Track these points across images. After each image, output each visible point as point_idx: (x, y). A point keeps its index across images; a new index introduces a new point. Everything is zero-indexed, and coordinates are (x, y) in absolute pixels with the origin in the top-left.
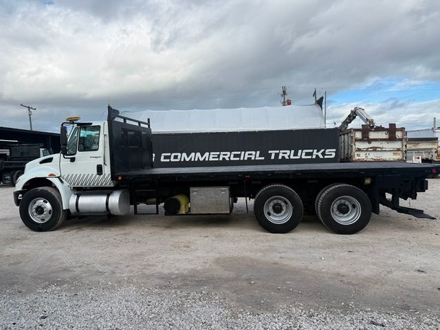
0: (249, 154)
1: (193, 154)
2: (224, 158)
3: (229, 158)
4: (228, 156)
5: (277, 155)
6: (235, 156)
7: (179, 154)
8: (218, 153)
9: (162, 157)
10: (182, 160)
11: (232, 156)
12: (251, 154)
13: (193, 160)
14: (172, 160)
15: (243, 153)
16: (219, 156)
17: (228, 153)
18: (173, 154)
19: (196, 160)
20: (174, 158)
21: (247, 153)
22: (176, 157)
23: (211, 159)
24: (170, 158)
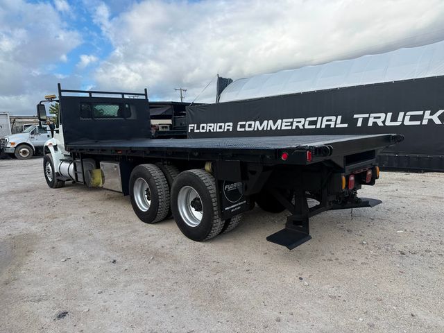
0: (327, 121)
1: (266, 122)
2: (297, 127)
3: (303, 126)
4: (303, 123)
5: (366, 120)
6: (311, 123)
7: (253, 123)
8: (291, 120)
9: (239, 126)
10: (256, 129)
11: (307, 123)
12: (330, 120)
13: (265, 129)
14: (247, 129)
15: (320, 118)
16: (292, 123)
17: (303, 120)
18: (248, 123)
19: (269, 129)
20: (249, 127)
21: (325, 118)
22: (250, 126)
23: (283, 128)
24: (245, 128)
